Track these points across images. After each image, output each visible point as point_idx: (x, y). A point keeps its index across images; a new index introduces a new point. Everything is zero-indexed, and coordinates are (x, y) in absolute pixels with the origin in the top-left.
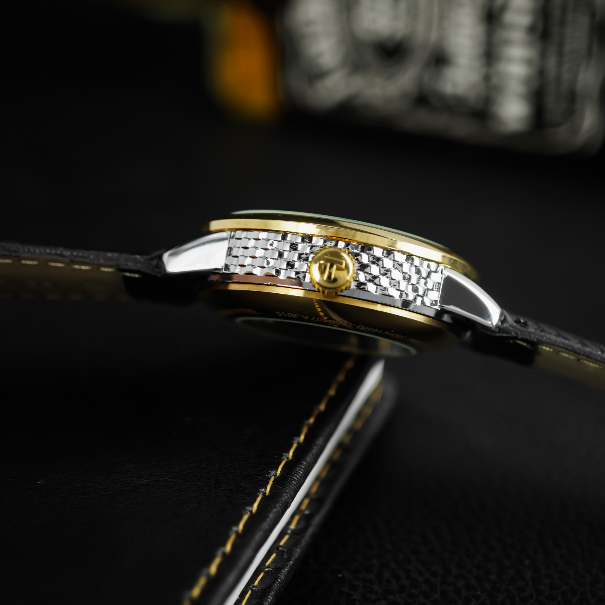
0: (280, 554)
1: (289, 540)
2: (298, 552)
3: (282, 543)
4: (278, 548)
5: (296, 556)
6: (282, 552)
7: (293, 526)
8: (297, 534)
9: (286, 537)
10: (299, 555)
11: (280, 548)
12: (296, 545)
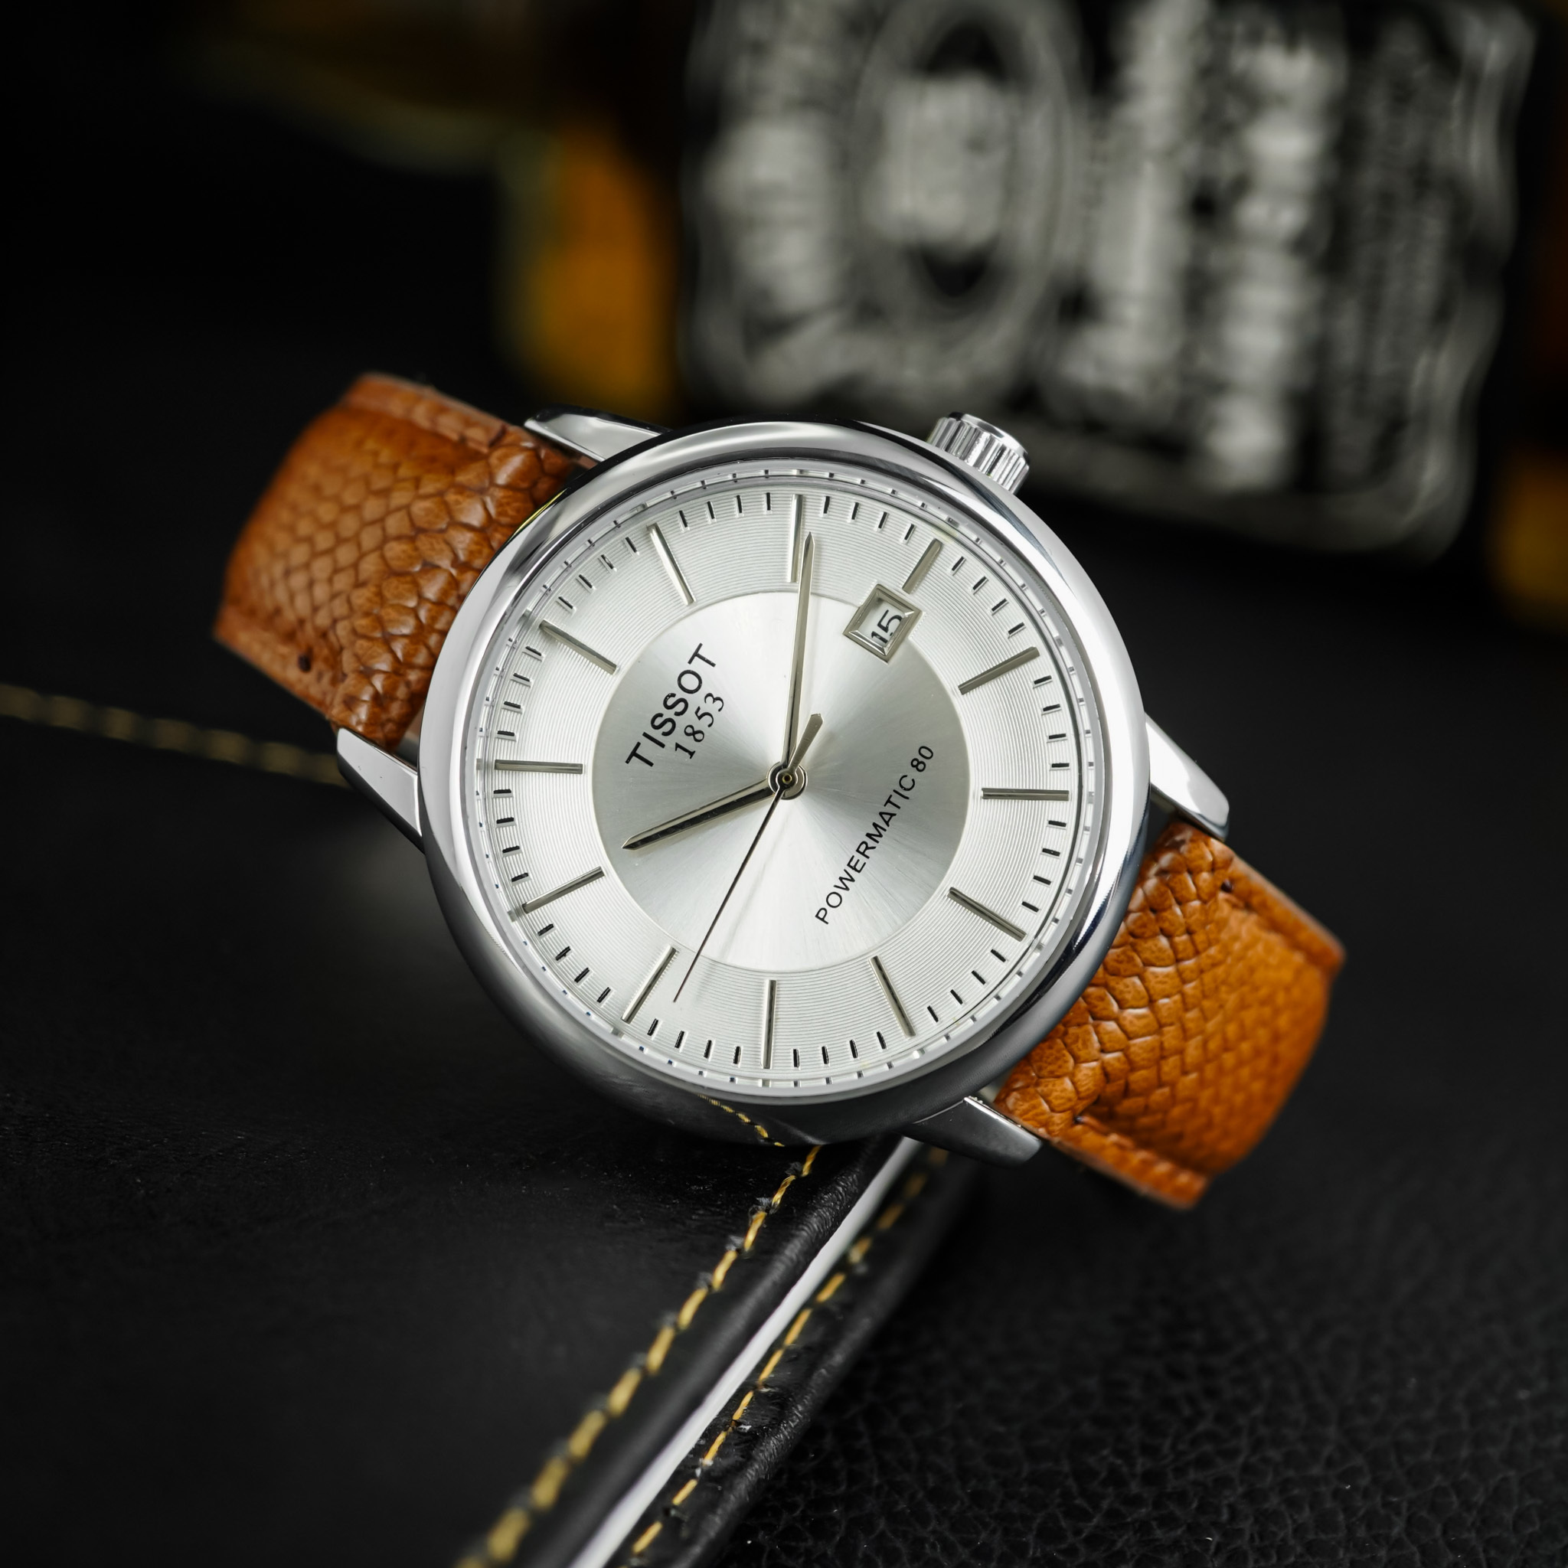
0: (672, 1526)
1: (696, 1490)
2: (715, 1524)
3: (678, 1500)
4: (667, 1512)
5: (712, 1534)
6: (678, 1522)
7: (708, 1460)
8: (716, 1482)
9: (692, 1484)
10: (719, 1535)
11: (673, 1512)
12: (712, 1507)
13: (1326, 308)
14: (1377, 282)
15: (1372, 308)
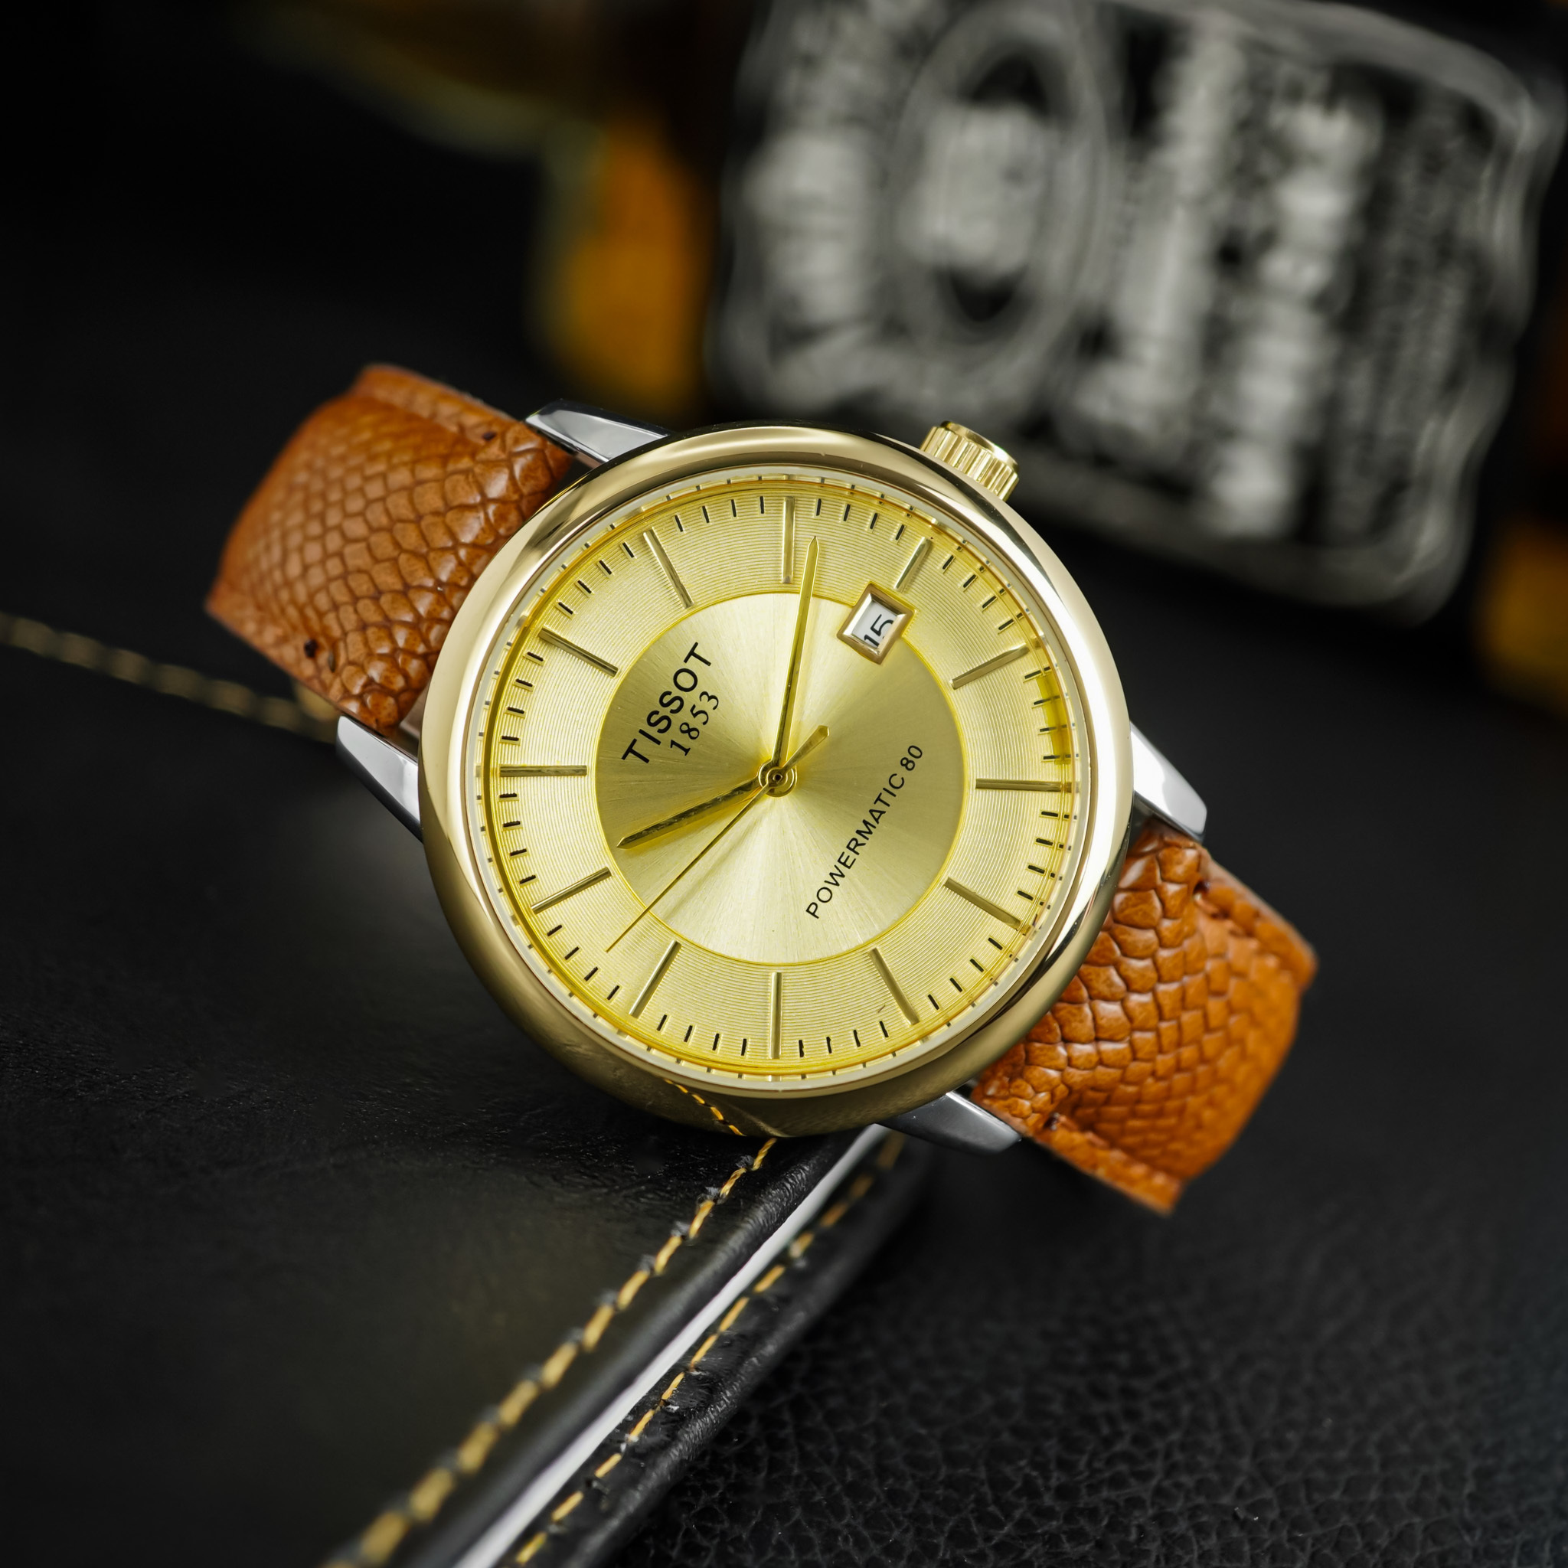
0: (593, 1497)
1: (619, 1465)
2: (635, 1499)
3: (601, 1472)
4: (589, 1483)
5: (631, 1508)
6: (599, 1494)
7: (634, 1437)
8: (640, 1458)
9: (616, 1458)
10: (637, 1510)
11: (595, 1484)
12: (633, 1482)
13: (1341, 365)
14: (1392, 346)
15: (1384, 371)
